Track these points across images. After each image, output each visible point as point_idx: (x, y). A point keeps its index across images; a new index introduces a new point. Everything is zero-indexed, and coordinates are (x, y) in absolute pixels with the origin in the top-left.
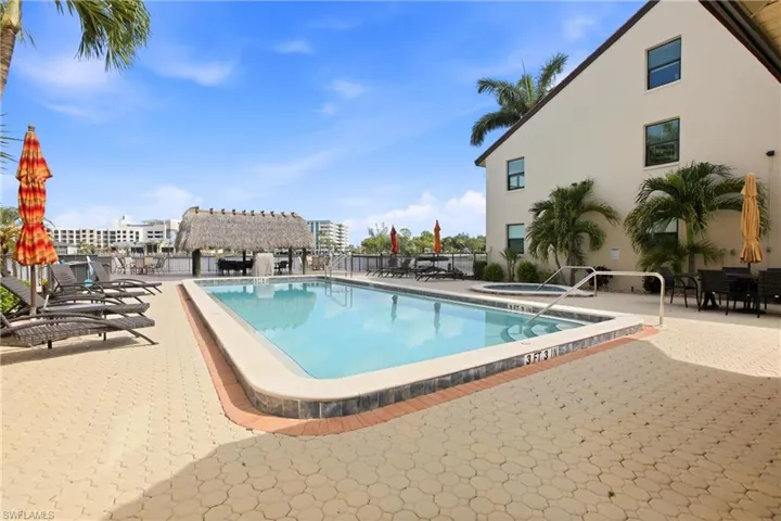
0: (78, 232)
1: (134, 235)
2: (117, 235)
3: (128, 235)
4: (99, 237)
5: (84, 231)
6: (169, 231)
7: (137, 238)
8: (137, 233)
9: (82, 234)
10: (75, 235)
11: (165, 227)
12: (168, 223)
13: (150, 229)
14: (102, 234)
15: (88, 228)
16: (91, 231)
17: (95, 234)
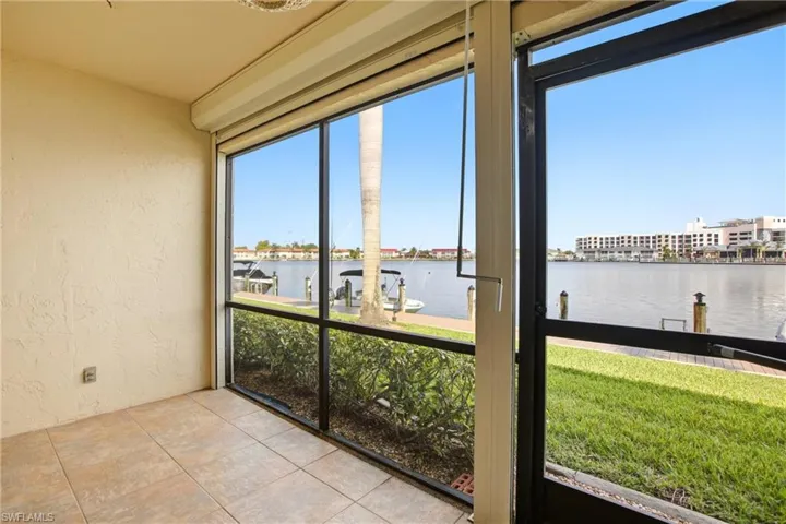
0: (654, 237)
1: (713, 238)
2: (693, 238)
3: (705, 238)
4: (674, 242)
5: (660, 237)
6: (760, 231)
7: (716, 241)
8: (716, 236)
9: (657, 239)
10: (651, 240)
11: (755, 226)
12: (760, 221)
13: (733, 230)
14: (677, 240)
15: (663, 233)
16: (667, 236)
17: (670, 239)
